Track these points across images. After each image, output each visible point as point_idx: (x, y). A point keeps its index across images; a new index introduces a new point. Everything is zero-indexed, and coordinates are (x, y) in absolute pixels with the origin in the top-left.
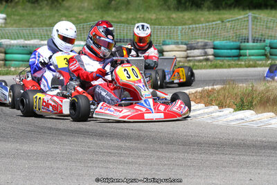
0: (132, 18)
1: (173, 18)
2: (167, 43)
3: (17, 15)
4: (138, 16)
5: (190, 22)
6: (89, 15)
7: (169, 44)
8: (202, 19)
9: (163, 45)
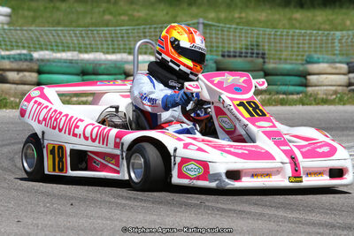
0: (226, 18)
1: (296, 19)
2: (315, 59)
3: (29, 10)
4: (237, 15)
5: (327, 27)
6: (152, 13)
7: (318, 62)
8: (348, 23)
9: (309, 62)
